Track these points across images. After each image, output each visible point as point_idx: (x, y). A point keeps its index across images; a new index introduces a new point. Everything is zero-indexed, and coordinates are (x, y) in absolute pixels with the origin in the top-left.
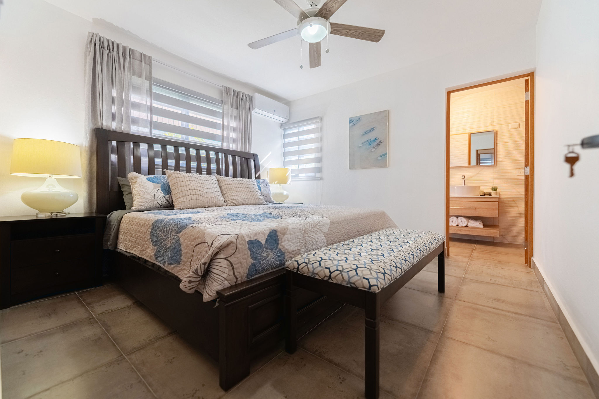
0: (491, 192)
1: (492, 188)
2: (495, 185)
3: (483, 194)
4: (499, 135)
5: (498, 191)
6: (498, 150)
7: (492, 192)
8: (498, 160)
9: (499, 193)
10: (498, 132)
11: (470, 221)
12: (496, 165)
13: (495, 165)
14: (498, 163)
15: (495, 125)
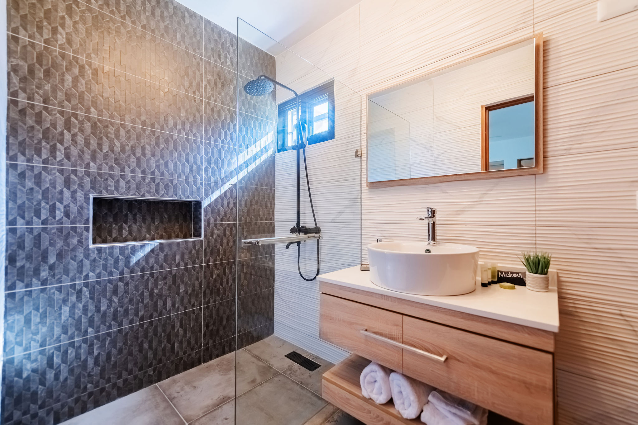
0: (524, 274)
1: (527, 260)
2: (540, 252)
3: (493, 277)
4: (552, 56)
5: (552, 269)
6: (550, 112)
7: (527, 273)
8: (549, 149)
9: (558, 277)
10: (551, 46)
11: (430, 398)
12: (545, 168)
13: (541, 171)
14: (551, 161)
15: (536, 21)
